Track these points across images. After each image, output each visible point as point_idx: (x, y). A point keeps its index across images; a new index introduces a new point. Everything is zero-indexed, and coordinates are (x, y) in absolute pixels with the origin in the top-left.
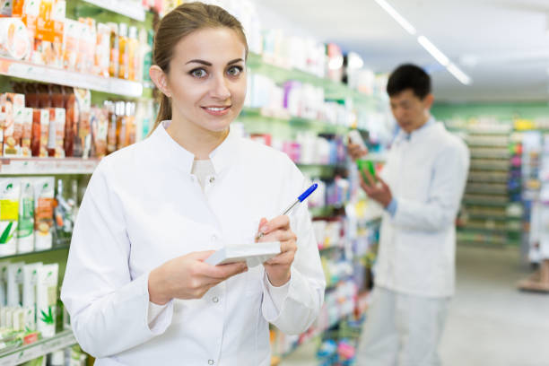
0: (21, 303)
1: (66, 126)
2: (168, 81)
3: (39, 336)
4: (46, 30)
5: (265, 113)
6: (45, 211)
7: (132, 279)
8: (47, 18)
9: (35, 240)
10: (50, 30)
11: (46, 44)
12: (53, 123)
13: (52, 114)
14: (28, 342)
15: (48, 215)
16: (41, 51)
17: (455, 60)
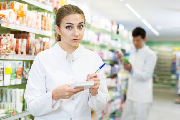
0: (11, 101)
1: (27, 45)
2: (60, 30)
3: (17, 112)
4: (21, 14)
5: (91, 43)
6: (19, 71)
7: (47, 92)
8: (21, 10)
9: (16, 81)
10: (22, 14)
11: (21, 18)
12: (23, 44)
13: (22, 41)
14: (13, 114)
15: (21, 73)
16: (19, 20)
17: (154, 27)
